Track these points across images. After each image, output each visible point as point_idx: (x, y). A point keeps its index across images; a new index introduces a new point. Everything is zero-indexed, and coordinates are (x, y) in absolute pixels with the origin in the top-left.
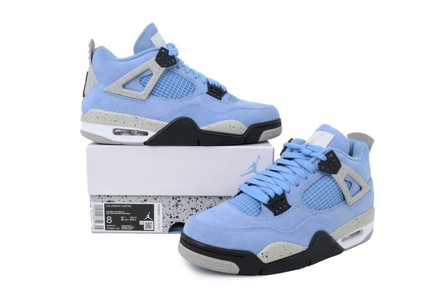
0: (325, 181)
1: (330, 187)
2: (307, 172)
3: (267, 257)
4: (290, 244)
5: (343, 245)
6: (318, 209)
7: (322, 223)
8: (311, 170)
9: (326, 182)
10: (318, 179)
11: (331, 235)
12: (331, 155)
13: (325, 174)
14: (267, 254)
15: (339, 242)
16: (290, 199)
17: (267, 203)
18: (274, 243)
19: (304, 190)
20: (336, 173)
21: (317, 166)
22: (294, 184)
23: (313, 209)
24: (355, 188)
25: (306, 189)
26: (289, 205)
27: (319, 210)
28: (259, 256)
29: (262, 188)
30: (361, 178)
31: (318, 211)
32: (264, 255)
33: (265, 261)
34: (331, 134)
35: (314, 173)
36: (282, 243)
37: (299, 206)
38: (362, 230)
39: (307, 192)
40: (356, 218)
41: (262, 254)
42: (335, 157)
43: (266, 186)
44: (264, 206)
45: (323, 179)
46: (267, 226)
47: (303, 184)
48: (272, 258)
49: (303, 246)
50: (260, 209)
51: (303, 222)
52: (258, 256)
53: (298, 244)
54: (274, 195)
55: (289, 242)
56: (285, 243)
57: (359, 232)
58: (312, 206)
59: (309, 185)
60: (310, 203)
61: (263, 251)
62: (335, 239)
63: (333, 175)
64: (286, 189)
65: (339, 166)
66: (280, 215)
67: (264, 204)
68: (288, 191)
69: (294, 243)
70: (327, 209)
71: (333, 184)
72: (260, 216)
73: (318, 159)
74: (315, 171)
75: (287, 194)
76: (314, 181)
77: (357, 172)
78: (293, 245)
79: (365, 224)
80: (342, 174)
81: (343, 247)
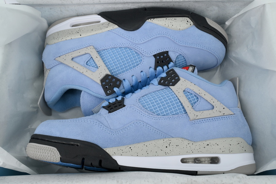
0: (116, 70)
1: (113, 65)
3: (188, 21)
5: (99, 18)
6: (128, 49)
7: (127, 37)
10: (123, 74)
13: (116, 76)
15: (103, 20)
16: (152, 62)
17: (171, 62)
19: (138, 67)
25: (136, 68)
26: (155, 57)
28: (192, 23)
32: (190, 23)
35: (124, 79)
37: (147, 54)
39: (136, 65)
42: (105, 90)
59: (132, 70)
61: (189, 26)
62: (111, 24)
63: (109, 73)
65: (102, 81)
66: (164, 51)
70: (118, 47)
74: (123, 81)
75: (153, 67)
76: (126, 72)
79: (69, 30)
80: (100, 73)
81: (100, 16)
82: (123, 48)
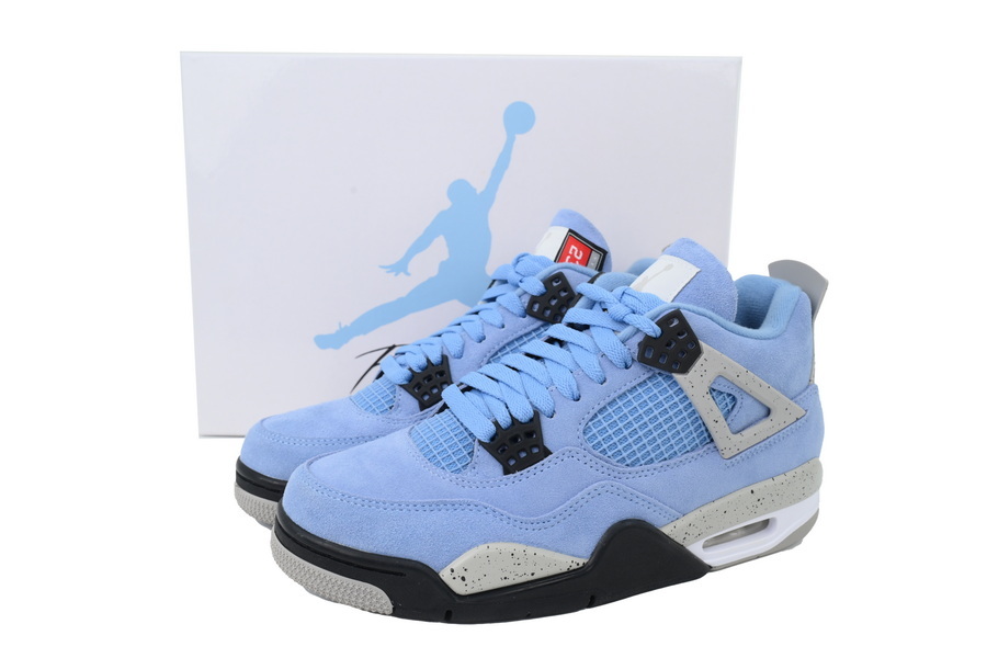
0: (655, 391)
1: (666, 406)
2: (606, 365)
3: (463, 579)
4: (531, 550)
5: (707, 557)
6: (629, 462)
7: (637, 500)
8: (617, 360)
9: (657, 393)
10: (634, 383)
11: (666, 530)
12: (676, 323)
13: (657, 371)
14: (466, 573)
15: (696, 549)
16: (551, 433)
17: (487, 441)
18: (486, 546)
19: (592, 412)
20: (684, 370)
21: (635, 350)
22: (567, 393)
23: (614, 461)
24: (747, 409)
25: (597, 408)
26: (545, 448)
27: (633, 464)
28: (445, 575)
29: (487, 398)
30: (765, 384)
31: (629, 469)
32: (454, 574)
33: (459, 588)
34: (690, 266)
35: (627, 367)
36: (510, 547)
37: (573, 453)
38: (774, 519)
39: (600, 417)
40: (751, 488)
41: (452, 571)
42: (684, 327)
43: (498, 395)
44: (481, 448)
45: (650, 384)
46: (477, 501)
47: (593, 397)
48: (478, 583)
49: (573, 555)
50: (471, 454)
51: (578, 495)
52: (440, 575)
53: (557, 551)
54: (509, 420)
55: (532, 544)
56: (520, 548)
57: (766, 524)
58: (610, 454)
59: (608, 400)
60: (605, 446)
61: (454, 565)
62: (679, 540)
63: (677, 377)
64: (544, 406)
65: (698, 352)
66: (518, 473)
67: (480, 443)
68: (549, 412)
69: (546, 547)
70: (656, 464)
71: (676, 399)
72: (468, 474)
73: (638, 330)
74: (629, 363)
75: (545, 421)
76: (624, 389)
77: (751, 368)
78: (541, 552)
79: (781, 506)
80: (703, 373)
81: (707, 561)
82: (643, 462)
